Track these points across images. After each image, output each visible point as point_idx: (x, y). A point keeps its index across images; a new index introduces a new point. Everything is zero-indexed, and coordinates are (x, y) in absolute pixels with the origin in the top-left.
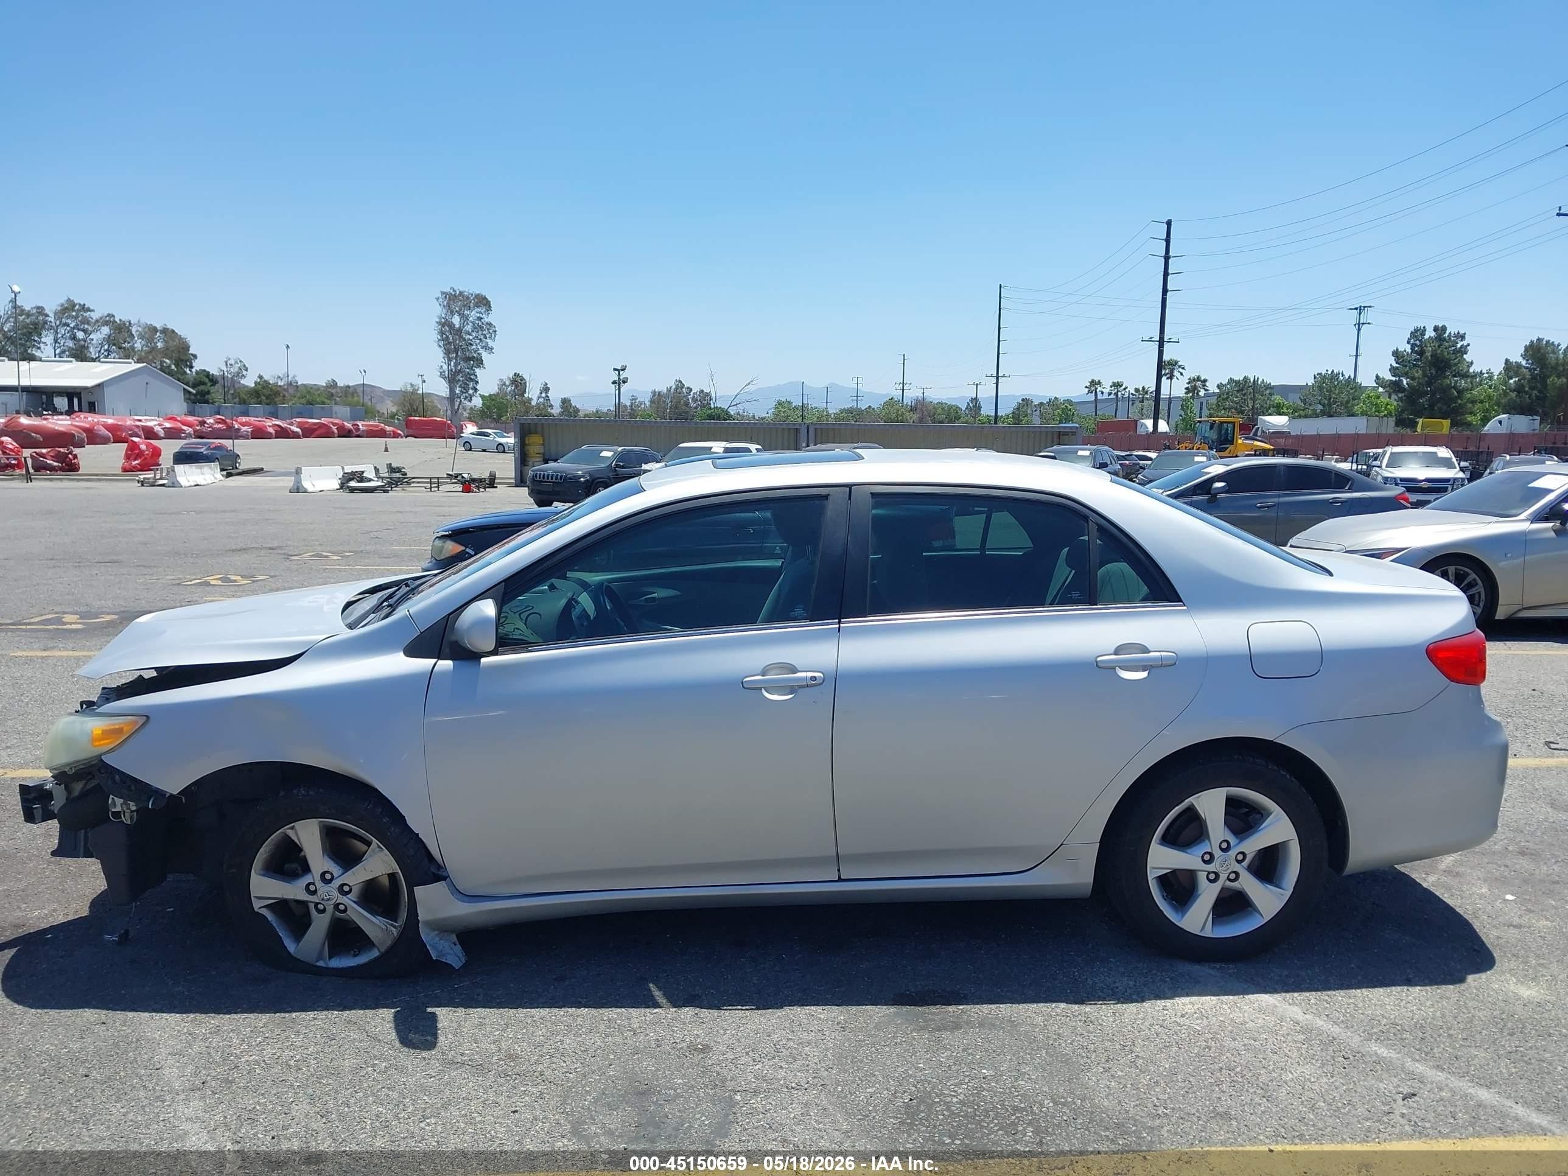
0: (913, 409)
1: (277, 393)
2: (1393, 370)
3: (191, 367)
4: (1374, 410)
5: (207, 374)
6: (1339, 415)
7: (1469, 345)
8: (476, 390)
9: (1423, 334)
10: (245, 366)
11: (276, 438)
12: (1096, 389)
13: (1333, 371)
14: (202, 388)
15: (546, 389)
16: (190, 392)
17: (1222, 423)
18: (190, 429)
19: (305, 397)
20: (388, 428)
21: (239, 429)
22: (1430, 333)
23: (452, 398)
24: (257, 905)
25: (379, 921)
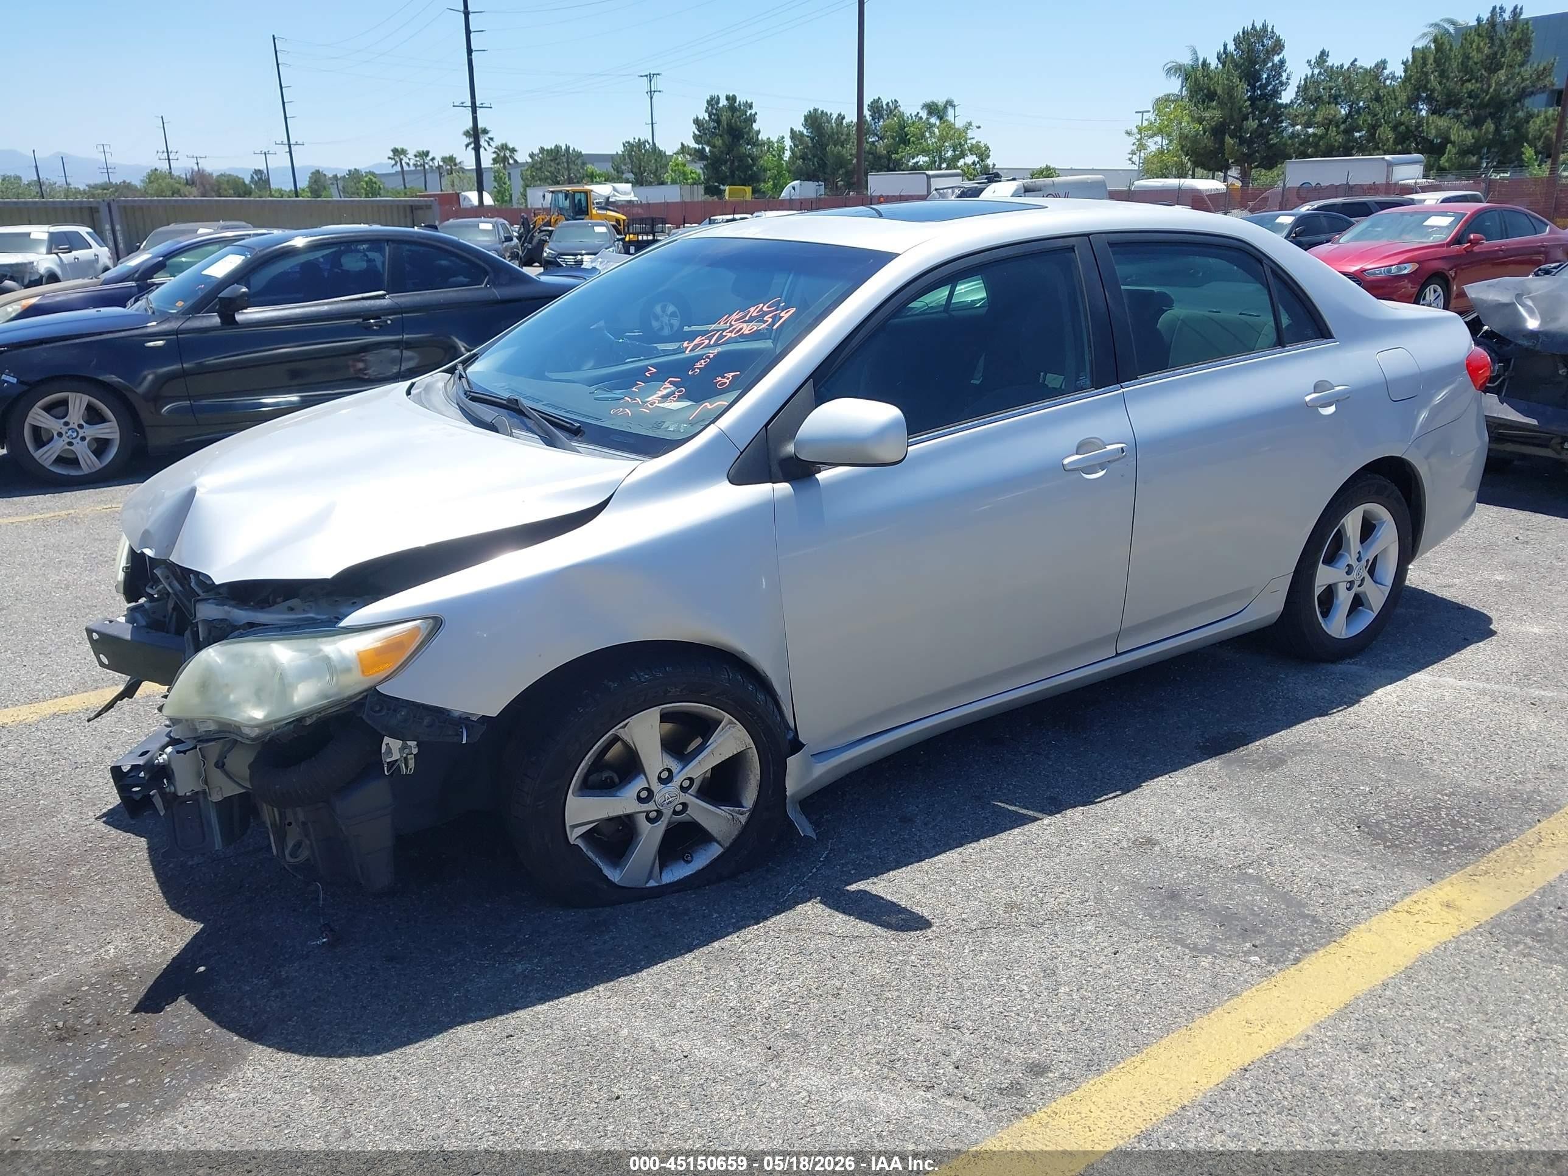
0: (190, 182)
2: (697, 138)
4: (681, 178)
6: (651, 184)
7: (756, 113)
9: (718, 103)
12: (401, 160)
13: (639, 140)
17: (575, 192)
22: (723, 102)
24: (573, 836)
25: (724, 811)
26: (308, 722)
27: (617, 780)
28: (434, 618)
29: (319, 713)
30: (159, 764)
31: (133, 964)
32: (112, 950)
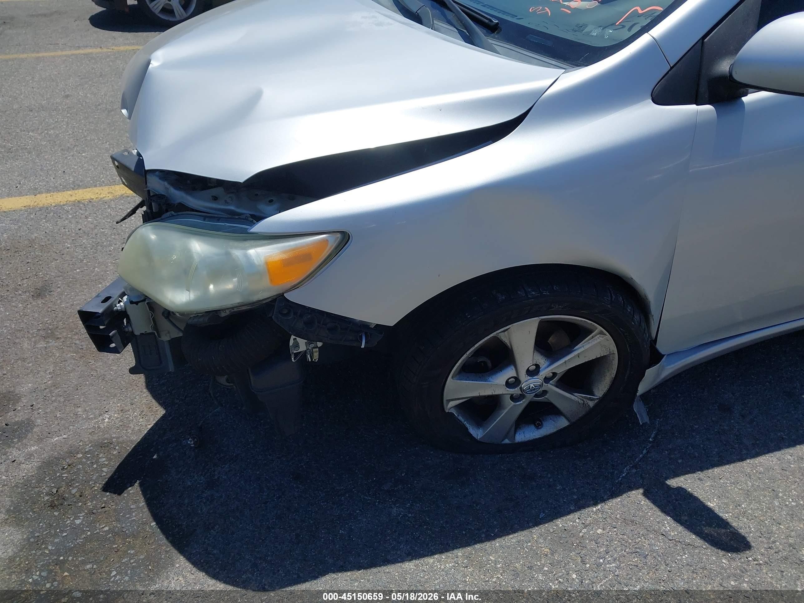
24: (450, 406)
25: (576, 397)
26: (223, 315)
27: (490, 364)
28: (343, 233)
29: (233, 308)
30: (117, 311)
31: (118, 438)
32: (107, 420)
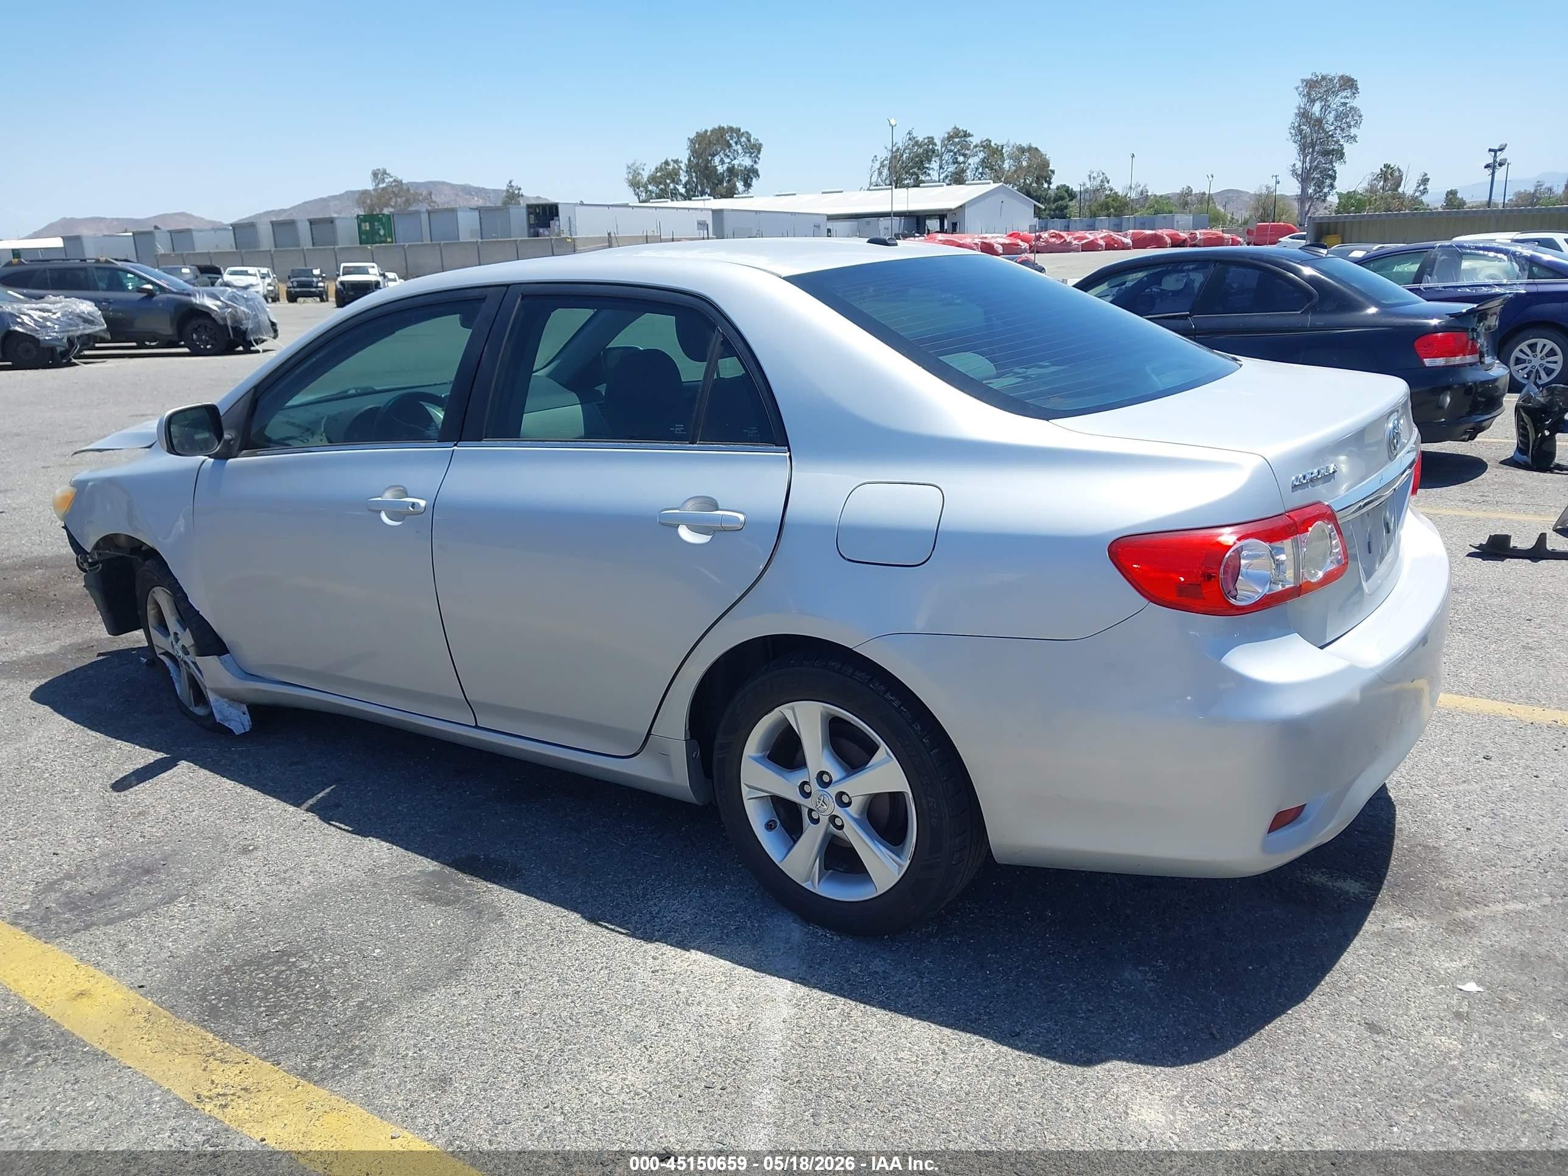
1: (1126, 204)
3: (1050, 183)
5: (1067, 190)
8: (1332, 186)
10: (1106, 178)
11: (1106, 250)
14: (1060, 203)
15: (1425, 181)
16: (1040, 208)
18: (1026, 244)
19: (1154, 206)
20: (1226, 236)
21: (1070, 243)
23: (1303, 198)
